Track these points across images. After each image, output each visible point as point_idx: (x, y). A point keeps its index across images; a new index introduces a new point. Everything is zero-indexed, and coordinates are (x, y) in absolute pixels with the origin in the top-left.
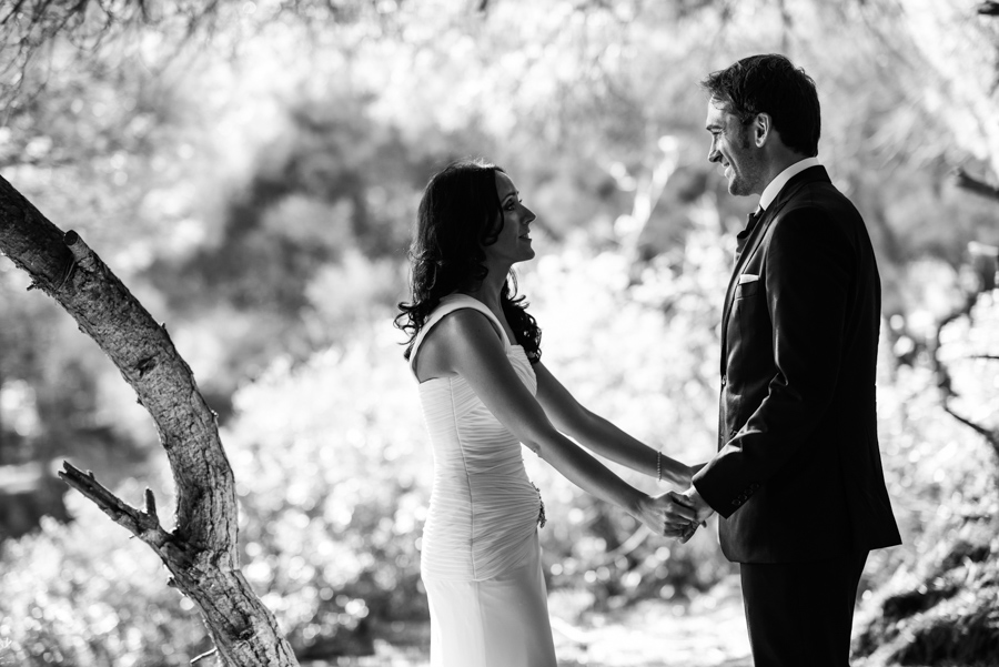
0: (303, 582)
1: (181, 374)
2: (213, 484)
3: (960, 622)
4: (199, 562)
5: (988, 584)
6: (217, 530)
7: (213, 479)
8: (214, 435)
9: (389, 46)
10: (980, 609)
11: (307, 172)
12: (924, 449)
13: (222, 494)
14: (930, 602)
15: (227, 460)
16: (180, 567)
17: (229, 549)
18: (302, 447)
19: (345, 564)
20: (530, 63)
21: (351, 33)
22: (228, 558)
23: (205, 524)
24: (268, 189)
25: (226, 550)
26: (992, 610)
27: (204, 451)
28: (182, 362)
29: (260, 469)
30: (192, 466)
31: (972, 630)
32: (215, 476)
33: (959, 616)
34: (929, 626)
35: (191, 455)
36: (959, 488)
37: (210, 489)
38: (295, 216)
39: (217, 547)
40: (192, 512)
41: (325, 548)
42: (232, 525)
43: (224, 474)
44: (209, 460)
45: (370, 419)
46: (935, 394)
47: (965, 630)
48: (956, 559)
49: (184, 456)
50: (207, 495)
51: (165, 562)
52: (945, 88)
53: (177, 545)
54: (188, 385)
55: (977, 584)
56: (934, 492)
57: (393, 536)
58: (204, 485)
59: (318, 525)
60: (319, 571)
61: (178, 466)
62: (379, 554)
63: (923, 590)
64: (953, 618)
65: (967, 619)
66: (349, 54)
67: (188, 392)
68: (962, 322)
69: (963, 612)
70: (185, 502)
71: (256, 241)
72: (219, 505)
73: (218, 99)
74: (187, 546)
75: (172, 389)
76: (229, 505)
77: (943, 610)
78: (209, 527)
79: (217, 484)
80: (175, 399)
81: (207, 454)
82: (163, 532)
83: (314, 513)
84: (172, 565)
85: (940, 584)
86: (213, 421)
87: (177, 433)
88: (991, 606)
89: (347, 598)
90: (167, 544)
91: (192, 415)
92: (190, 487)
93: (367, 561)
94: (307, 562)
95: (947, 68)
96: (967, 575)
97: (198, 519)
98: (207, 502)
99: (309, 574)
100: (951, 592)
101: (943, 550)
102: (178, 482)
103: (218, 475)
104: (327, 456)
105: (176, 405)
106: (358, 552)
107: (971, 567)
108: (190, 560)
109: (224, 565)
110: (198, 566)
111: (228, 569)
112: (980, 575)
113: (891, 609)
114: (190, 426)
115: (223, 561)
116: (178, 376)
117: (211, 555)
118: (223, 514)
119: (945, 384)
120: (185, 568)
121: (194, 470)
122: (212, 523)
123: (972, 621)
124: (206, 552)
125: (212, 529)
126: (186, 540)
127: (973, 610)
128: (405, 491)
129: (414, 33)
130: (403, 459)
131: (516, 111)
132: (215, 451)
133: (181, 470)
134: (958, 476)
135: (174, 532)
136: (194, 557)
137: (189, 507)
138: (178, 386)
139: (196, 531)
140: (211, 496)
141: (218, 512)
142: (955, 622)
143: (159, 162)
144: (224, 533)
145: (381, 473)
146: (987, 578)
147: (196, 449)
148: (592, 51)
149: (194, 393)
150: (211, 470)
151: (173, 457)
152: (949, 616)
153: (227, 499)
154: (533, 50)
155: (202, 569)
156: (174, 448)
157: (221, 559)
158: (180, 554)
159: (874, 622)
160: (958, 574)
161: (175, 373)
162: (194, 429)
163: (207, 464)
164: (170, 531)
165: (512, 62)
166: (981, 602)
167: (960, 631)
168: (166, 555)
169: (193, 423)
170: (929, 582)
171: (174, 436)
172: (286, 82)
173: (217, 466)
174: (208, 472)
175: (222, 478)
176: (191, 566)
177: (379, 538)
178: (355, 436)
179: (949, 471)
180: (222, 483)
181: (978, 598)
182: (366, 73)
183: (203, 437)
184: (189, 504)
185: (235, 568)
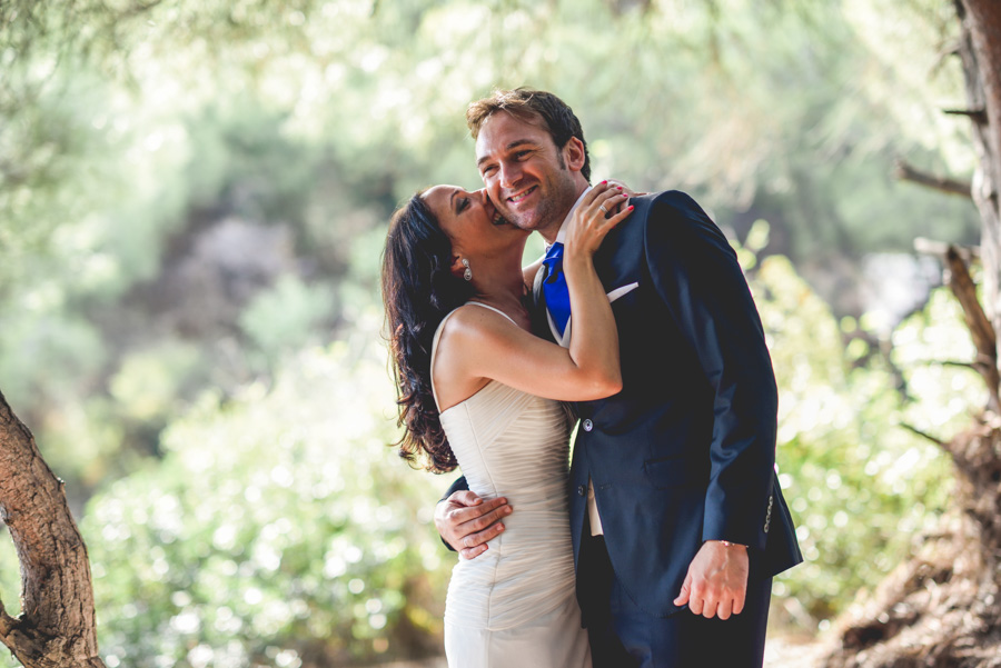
0: (229, 635)
1: (19, 439)
2: (63, 562)
3: (925, 653)
4: (49, 651)
5: (954, 608)
6: (70, 614)
7: (62, 556)
8: (61, 506)
9: (297, 61)
10: (945, 637)
11: (242, 195)
12: (882, 459)
13: (73, 572)
14: (891, 631)
15: (77, 534)
16: (29, 657)
17: (84, 634)
18: (229, 488)
19: (275, 614)
20: (447, 69)
21: (255, 50)
22: (83, 644)
23: (55, 607)
24: (203, 215)
25: (81, 636)
26: (959, 637)
27: (50, 523)
28: (20, 425)
29: (186, 511)
30: (38, 542)
31: (939, 660)
32: (65, 553)
33: (924, 646)
34: (891, 659)
35: (35, 530)
36: (921, 499)
37: (59, 567)
38: (231, 241)
39: (70, 633)
40: (39, 594)
41: (253, 596)
42: (87, 607)
43: (74, 550)
44: (56, 534)
45: (298, 455)
46: (892, 398)
47: (931, 661)
48: (917, 583)
49: (27, 531)
50: (56, 574)
51: (13, 652)
52: (888, 74)
53: (25, 633)
54: (28, 452)
55: (942, 609)
56: (895, 504)
57: (324, 580)
58: (52, 562)
59: (247, 571)
60: (247, 620)
61: (22, 543)
62: (310, 599)
63: (884, 618)
64: (917, 649)
65: (933, 648)
66: (254, 69)
67: (28, 459)
68: (916, 321)
69: (928, 641)
70: (32, 583)
71: (193, 270)
72: (70, 585)
73: (121, 127)
74: (36, 634)
75: (9, 456)
76: (81, 584)
77: (906, 640)
78: (61, 610)
79: (67, 561)
80: (13, 468)
81: (54, 527)
82: (8, 618)
83: (241, 558)
84: (21, 655)
85: (902, 611)
86: (59, 490)
87: (18, 507)
88: (957, 633)
89: (277, 649)
90: (13, 632)
91: (34, 485)
92: (36, 566)
93: (299, 608)
94: (235, 613)
95: (888, 54)
96: (930, 599)
97: (47, 602)
98: (55, 583)
99: (235, 625)
100: (915, 619)
101: (903, 572)
102: (23, 561)
103: (68, 551)
104: (253, 496)
105: (15, 474)
106: (287, 598)
107: (934, 591)
108: (40, 649)
109: (80, 652)
110: (49, 656)
111: (84, 657)
112: (944, 600)
113: (850, 640)
114: (33, 498)
115: (78, 647)
116: (16, 442)
117: (64, 641)
118: (75, 594)
119: (902, 387)
120: (35, 659)
121: (38, 546)
122: (63, 606)
123: (938, 650)
124: (57, 639)
125: (64, 612)
126: (34, 627)
127: (938, 639)
128: (338, 529)
129: (323, 45)
130: (335, 497)
131: (433, 122)
132: (63, 524)
133: (25, 547)
134: (919, 486)
135: (21, 617)
136: (44, 645)
137: (36, 589)
138: (16, 453)
139: (46, 616)
140: (61, 575)
141: (69, 592)
142: (918, 653)
143: (64, 195)
144: (78, 617)
145: (312, 512)
146: (951, 602)
147: (41, 523)
148: (510, 54)
149: (36, 460)
150: (59, 546)
151: (15, 533)
152: (912, 646)
153: (80, 578)
154: (449, 56)
155: (53, 658)
156: (16, 523)
157: (76, 646)
158: (29, 643)
159: (832, 656)
160: (920, 598)
161: (11, 438)
162: (36, 501)
163: (55, 539)
164: (17, 617)
165: (428, 71)
166: (947, 629)
167: (925, 663)
168: (13, 645)
169: (35, 494)
170: (890, 609)
171: (16, 510)
172: (192, 104)
173: (66, 541)
174: (56, 549)
175: (73, 554)
176: (41, 655)
177: (309, 583)
178: (282, 475)
179: (910, 481)
180: (73, 559)
181: (943, 625)
182: (274, 90)
183: (48, 509)
184: (36, 586)
185: (92, 655)
